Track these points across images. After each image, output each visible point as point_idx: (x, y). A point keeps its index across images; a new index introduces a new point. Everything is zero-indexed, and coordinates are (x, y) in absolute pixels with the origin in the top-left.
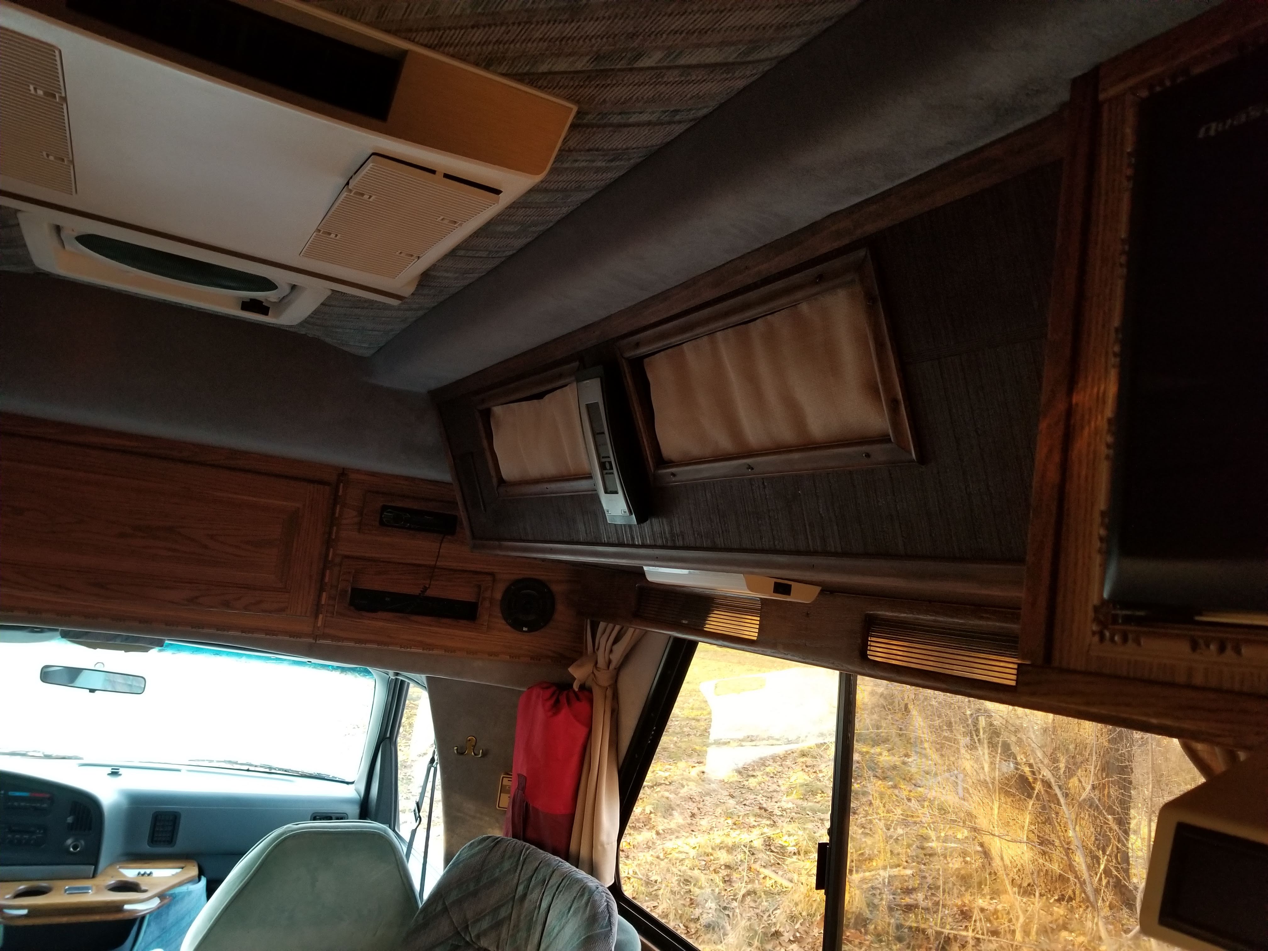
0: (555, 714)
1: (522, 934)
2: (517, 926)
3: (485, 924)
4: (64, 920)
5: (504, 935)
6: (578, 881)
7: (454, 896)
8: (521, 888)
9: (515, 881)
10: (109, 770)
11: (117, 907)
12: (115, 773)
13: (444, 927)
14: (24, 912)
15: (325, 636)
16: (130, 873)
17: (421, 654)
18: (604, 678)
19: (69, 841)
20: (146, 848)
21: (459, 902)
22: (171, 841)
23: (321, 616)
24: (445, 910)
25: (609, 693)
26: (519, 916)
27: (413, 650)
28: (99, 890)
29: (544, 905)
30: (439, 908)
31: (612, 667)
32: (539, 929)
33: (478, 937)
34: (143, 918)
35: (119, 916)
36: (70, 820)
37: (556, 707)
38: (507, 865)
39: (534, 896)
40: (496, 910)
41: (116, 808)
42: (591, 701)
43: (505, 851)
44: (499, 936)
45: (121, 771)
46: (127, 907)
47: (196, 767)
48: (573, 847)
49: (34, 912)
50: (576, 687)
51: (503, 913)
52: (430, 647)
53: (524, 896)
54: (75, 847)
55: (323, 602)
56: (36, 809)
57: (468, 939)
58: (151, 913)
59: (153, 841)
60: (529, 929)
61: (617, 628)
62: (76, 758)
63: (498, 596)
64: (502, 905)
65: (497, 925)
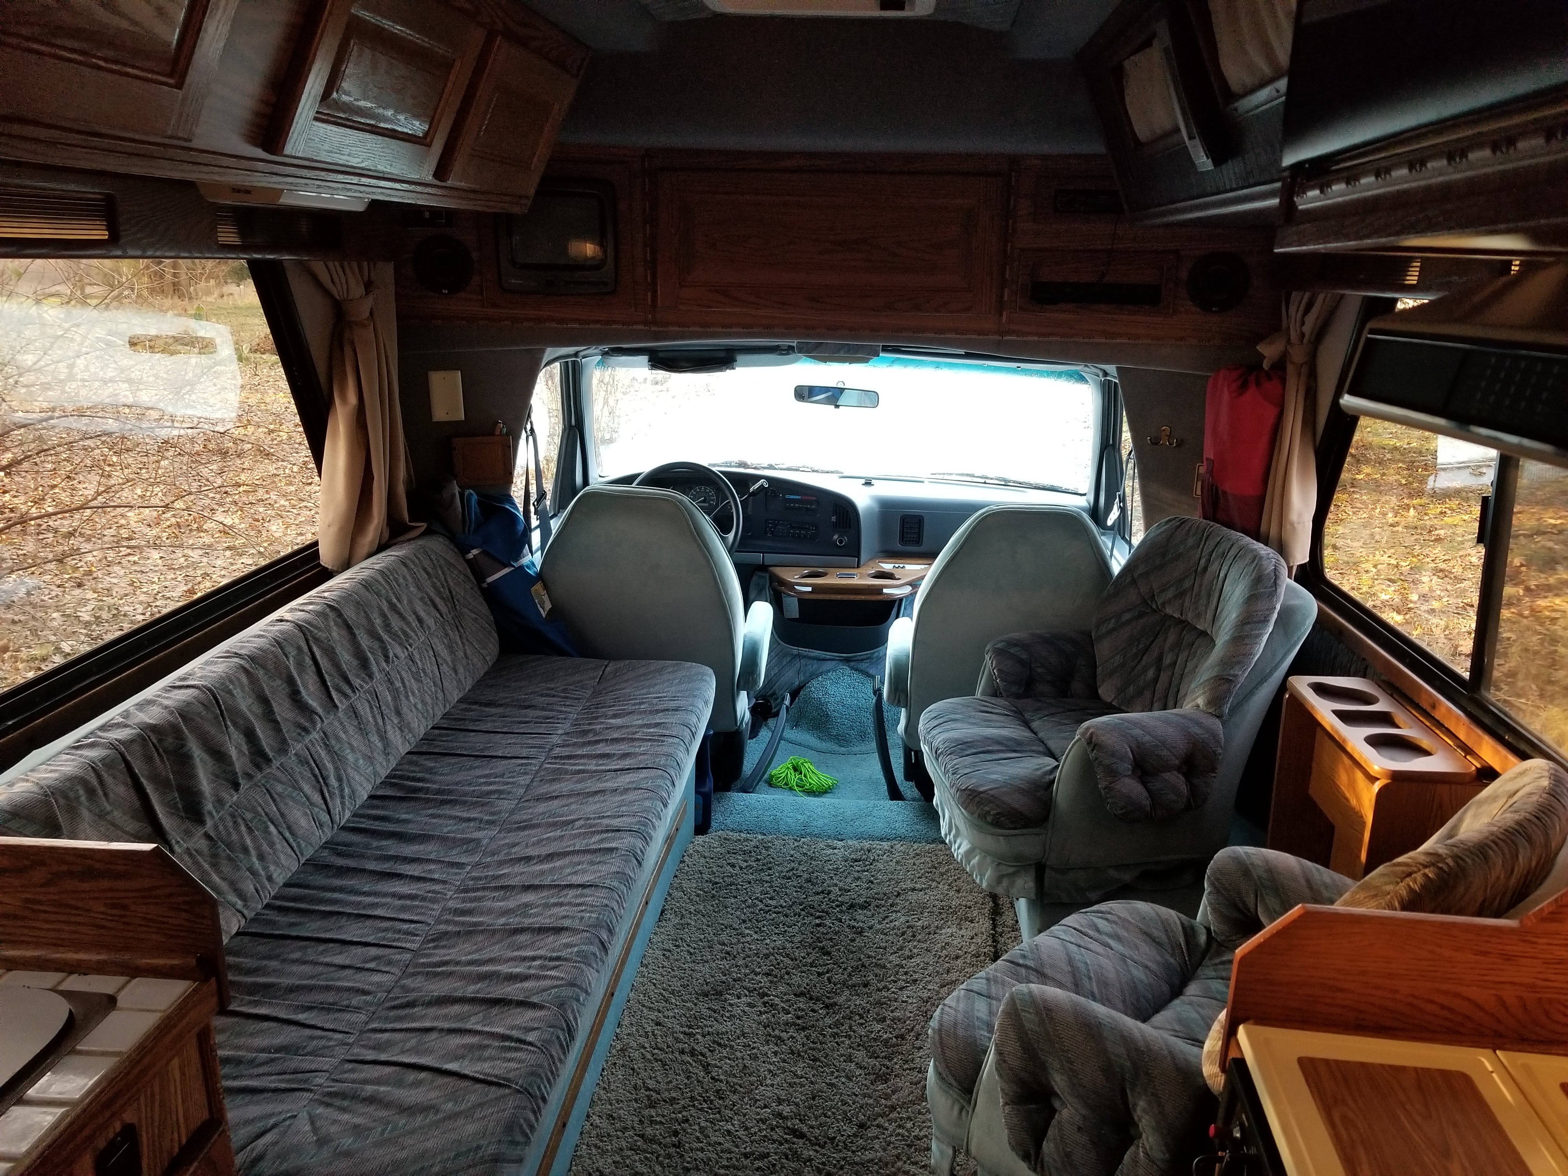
0: (1241, 394)
1: (1203, 601)
2: (1199, 594)
3: (1170, 593)
4: (839, 597)
5: (1187, 604)
6: (1252, 550)
7: (1142, 569)
8: (1203, 561)
9: (1198, 556)
10: (863, 481)
11: (878, 590)
12: (868, 483)
13: (1132, 596)
14: (809, 589)
15: (1010, 332)
16: (887, 567)
17: (1105, 344)
18: (1298, 355)
19: (836, 537)
20: (899, 547)
21: (1146, 574)
22: (918, 541)
23: (1004, 313)
24: (1134, 582)
25: (1304, 370)
26: (1200, 586)
27: (1096, 340)
28: (862, 577)
29: (1222, 575)
30: (1128, 580)
31: (1305, 340)
32: (1217, 595)
33: (1164, 604)
34: (901, 600)
35: (880, 598)
36: (834, 519)
37: (1243, 387)
38: (1191, 542)
39: (1214, 567)
40: (1181, 581)
41: (869, 510)
42: (1283, 381)
43: (1189, 530)
44: (1183, 603)
45: (873, 482)
46: (885, 591)
47: (939, 479)
48: (1263, 528)
49: (816, 589)
50: (1266, 365)
51: (1187, 584)
52: (1113, 335)
53: (1205, 569)
54: (841, 542)
55: (1006, 298)
56: (807, 509)
57: (1154, 607)
58: (906, 597)
59: (903, 540)
60: (1209, 596)
61: (1307, 295)
62: (837, 472)
63: (1184, 275)
64: (1187, 577)
65: (1181, 595)
